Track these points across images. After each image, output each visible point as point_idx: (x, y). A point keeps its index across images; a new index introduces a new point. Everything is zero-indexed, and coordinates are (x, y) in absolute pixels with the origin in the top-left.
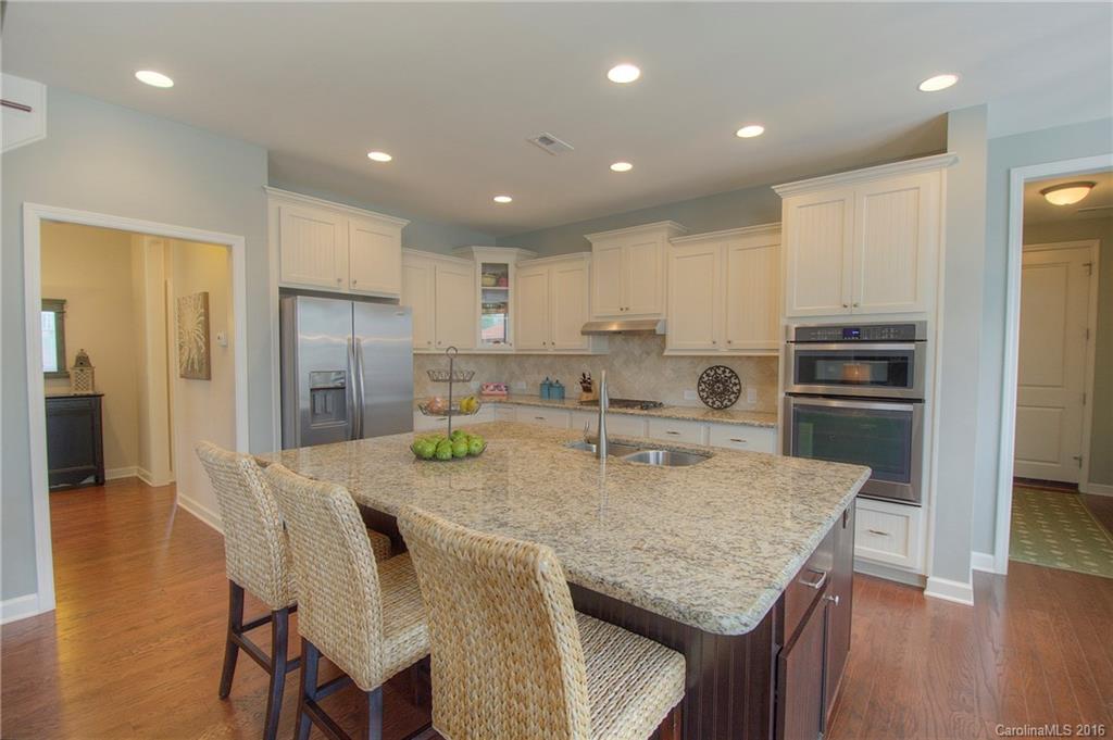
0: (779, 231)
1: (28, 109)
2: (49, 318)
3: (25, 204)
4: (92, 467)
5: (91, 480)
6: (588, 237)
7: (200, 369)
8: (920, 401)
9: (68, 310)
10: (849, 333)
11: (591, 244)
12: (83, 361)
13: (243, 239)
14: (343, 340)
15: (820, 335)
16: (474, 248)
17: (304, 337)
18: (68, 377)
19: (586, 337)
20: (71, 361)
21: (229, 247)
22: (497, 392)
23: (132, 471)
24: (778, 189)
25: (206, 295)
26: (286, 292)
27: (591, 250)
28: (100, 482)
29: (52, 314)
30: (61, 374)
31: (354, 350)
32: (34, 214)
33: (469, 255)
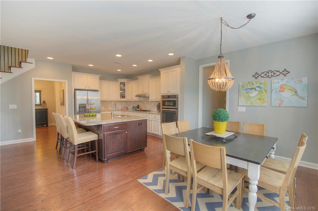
0: (160, 77)
1: (32, 63)
2: (38, 94)
3: (32, 78)
4: (46, 123)
5: (46, 125)
6: (138, 77)
7: (63, 104)
8: (177, 109)
9: (42, 92)
10: (169, 97)
11: (138, 78)
12: (44, 102)
13: (67, 81)
14: (85, 98)
15: (165, 97)
16: (118, 79)
17: (78, 97)
18: (42, 105)
19: (136, 97)
20: (42, 102)
21: (65, 82)
22: (124, 109)
23: (54, 124)
24: (160, 70)
25: (63, 90)
26: (75, 90)
27: (138, 80)
28: (47, 126)
29: (39, 93)
30: (40, 105)
31: (88, 100)
32: (33, 79)
33: (117, 81)
